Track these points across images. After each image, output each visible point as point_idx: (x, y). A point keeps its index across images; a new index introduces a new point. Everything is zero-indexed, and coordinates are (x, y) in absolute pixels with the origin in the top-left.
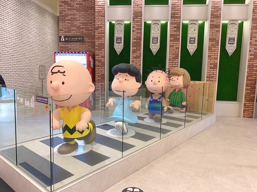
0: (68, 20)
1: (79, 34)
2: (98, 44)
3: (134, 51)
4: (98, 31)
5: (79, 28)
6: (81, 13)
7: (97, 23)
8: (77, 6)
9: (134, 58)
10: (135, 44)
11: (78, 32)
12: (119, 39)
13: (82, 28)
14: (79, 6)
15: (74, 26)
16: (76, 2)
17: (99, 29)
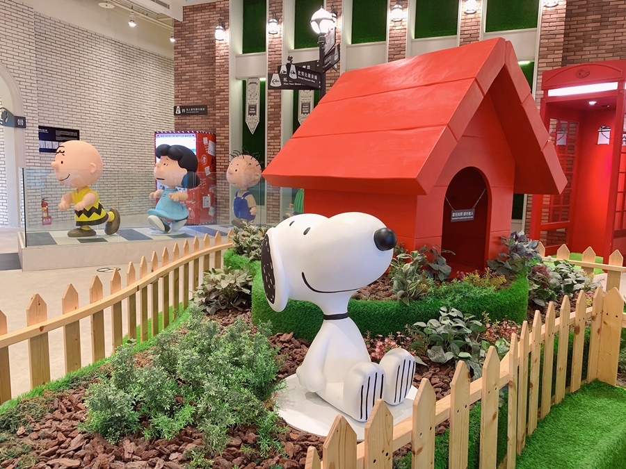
0: (186, 80)
1: (200, 101)
2: (219, 117)
3: (271, 128)
4: (220, 96)
5: (200, 92)
6: (203, 67)
7: (219, 84)
8: (198, 57)
9: (271, 138)
10: (272, 116)
11: (199, 98)
12: (252, 108)
13: (205, 92)
14: (200, 57)
15: (194, 90)
16: (197, 51)
17: (221, 93)
